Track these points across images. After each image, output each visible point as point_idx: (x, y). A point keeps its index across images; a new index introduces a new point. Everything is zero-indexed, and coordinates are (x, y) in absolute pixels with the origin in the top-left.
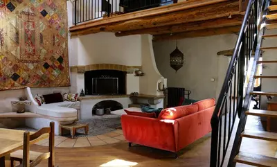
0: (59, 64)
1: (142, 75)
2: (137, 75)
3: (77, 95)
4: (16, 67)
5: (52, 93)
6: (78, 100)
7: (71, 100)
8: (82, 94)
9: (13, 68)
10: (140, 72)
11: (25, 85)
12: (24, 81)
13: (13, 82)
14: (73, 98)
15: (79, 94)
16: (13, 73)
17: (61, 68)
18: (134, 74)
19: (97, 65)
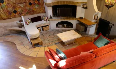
0: (38, 2)
1: (86, 8)
2: (83, 8)
3: (47, 18)
4: (14, 7)
5: (36, 16)
6: (48, 20)
7: (45, 20)
8: (51, 18)
9: (13, 8)
10: (85, 6)
11: (20, 15)
12: (20, 13)
13: (14, 14)
14: (46, 19)
15: (49, 18)
16: (14, 10)
17: (39, 4)
18: (82, 6)
19: (58, 2)
